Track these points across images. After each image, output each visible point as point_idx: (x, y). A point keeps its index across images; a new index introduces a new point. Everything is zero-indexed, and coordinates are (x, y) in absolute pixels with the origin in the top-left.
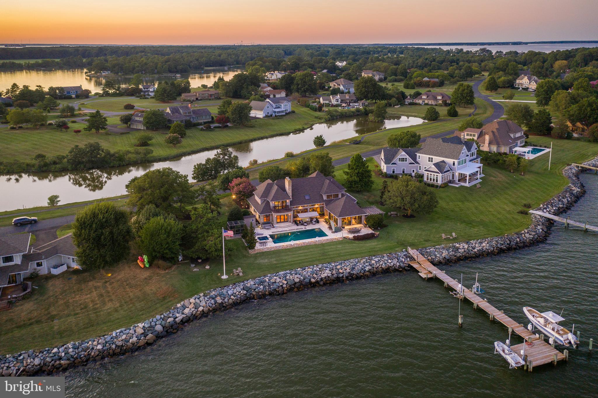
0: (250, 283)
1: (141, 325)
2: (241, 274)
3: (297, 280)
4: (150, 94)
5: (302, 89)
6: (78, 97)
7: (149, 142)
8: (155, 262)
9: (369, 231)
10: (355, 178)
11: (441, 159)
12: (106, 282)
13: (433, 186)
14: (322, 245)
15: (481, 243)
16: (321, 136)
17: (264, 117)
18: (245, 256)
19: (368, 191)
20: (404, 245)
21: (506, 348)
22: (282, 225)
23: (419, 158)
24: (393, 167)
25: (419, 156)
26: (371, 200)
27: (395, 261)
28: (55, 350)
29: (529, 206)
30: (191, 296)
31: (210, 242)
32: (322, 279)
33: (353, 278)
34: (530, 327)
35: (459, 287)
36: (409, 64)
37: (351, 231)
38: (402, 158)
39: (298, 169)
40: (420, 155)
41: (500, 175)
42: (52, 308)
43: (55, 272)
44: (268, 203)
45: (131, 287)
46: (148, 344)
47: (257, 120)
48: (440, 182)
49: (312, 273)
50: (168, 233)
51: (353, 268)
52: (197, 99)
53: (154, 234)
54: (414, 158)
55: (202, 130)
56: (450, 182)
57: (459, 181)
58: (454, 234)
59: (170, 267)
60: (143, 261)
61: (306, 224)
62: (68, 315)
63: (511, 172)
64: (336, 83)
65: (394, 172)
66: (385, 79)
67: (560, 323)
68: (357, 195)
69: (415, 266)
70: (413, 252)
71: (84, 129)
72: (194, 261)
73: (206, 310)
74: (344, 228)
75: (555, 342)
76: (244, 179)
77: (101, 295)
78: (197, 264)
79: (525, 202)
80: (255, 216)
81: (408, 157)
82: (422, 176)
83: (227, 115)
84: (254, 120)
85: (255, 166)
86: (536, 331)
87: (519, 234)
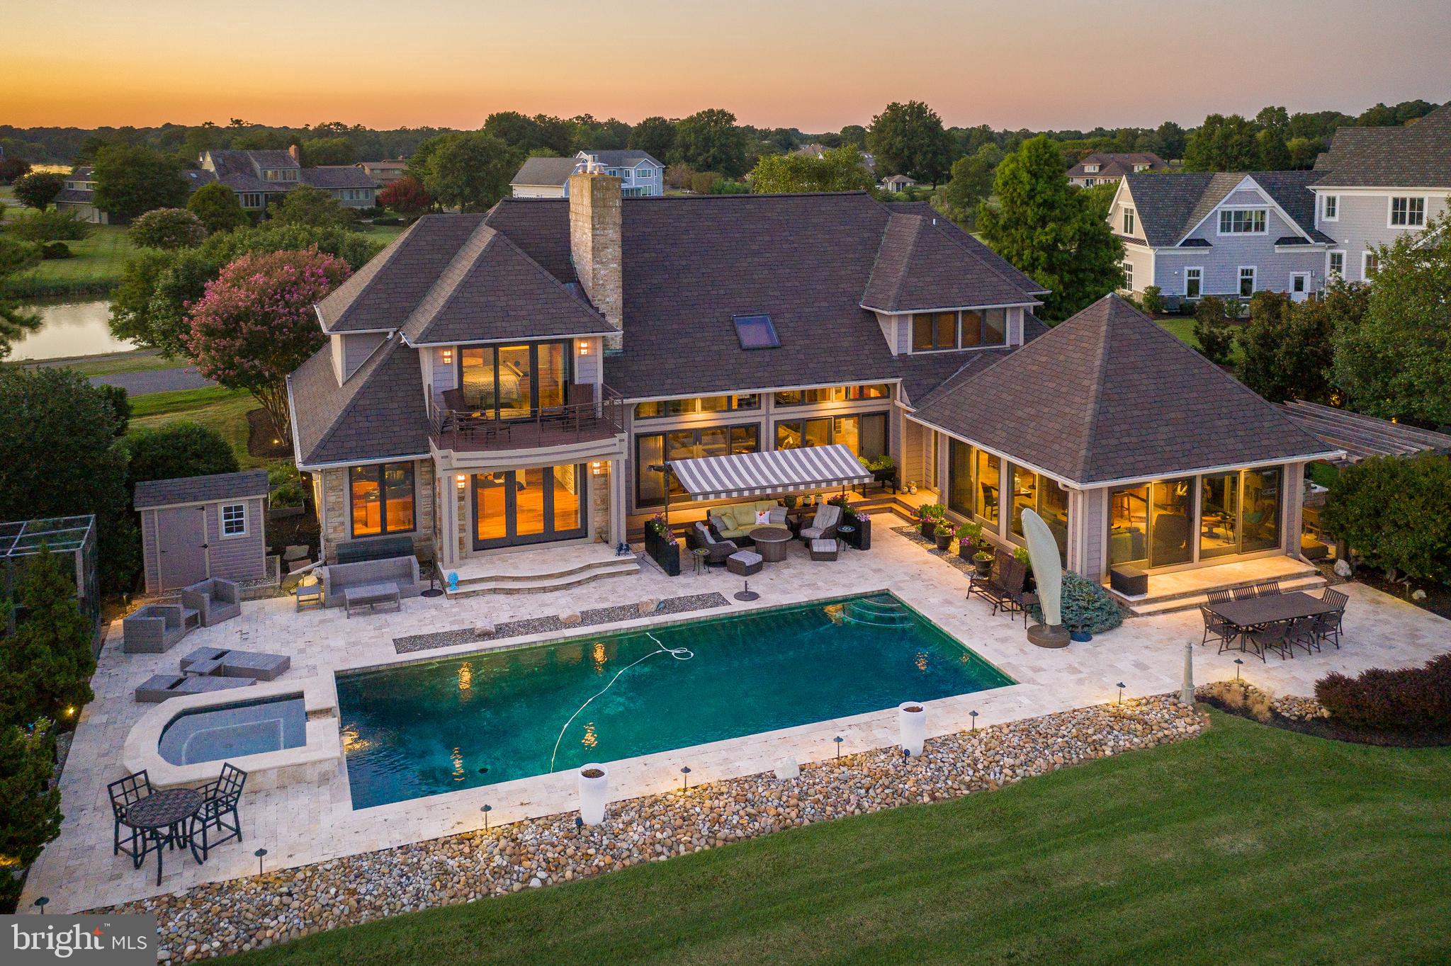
5: (701, 159)
22: (525, 563)
23: (1331, 212)
24: (1191, 260)
25: (1332, 201)
38: (1239, 215)
40: (1339, 193)
44: (402, 362)
61: (748, 557)
74: (1136, 585)
81: (1269, 203)
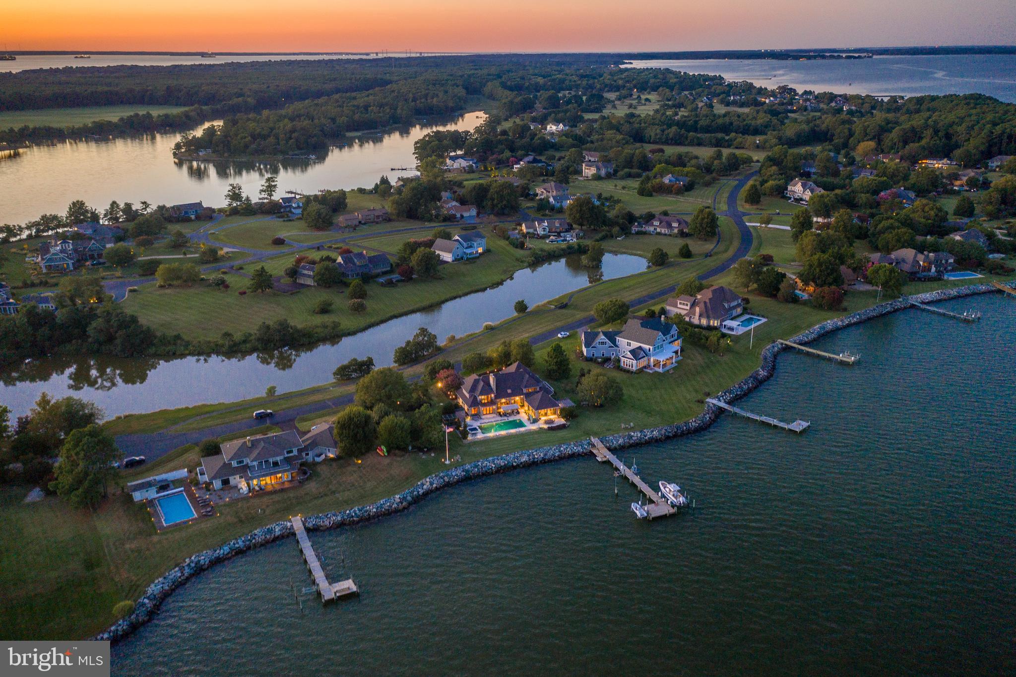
0: (468, 467)
1: (397, 496)
2: (460, 460)
3: (502, 464)
4: (293, 210)
6: (198, 218)
7: (330, 308)
8: (393, 451)
9: (562, 421)
10: (555, 367)
11: (639, 344)
12: (359, 467)
13: (628, 371)
14: (522, 434)
15: (653, 431)
16: (523, 301)
17: (453, 261)
18: (460, 445)
19: (567, 378)
20: (588, 434)
21: (638, 506)
22: (488, 417)
23: (618, 342)
24: (593, 351)
25: (619, 340)
26: (568, 388)
27: (580, 448)
28: (348, 512)
29: (708, 395)
30: (426, 477)
31: (434, 435)
32: (521, 463)
33: (545, 462)
34: (660, 493)
35: (622, 467)
36: (656, 134)
37: (547, 422)
38: (602, 342)
39: (500, 356)
40: (619, 338)
41: (699, 357)
42: (330, 487)
43: (318, 459)
44: (475, 398)
45: (380, 471)
46: (404, 508)
47: (445, 265)
48: (634, 369)
49: (514, 458)
50: (402, 428)
51: (545, 455)
52: (360, 222)
53: (391, 431)
54: (614, 342)
55: (382, 285)
56: (645, 367)
57: (654, 366)
58: (632, 424)
59: (403, 456)
60: (381, 450)
61: (508, 415)
62: (344, 491)
63: (711, 352)
64: (545, 189)
65: (593, 355)
66: (616, 172)
67: (679, 491)
68: (555, 383)
69: (595, 451)
70: (594, 440)
71: (248, 288)
72: (420, 450)
73: (438, 486)
74: (540, 419)
75: (671, 502)
76: (451, 372)
77: (361, 477)
78: (424, 452)
79: (707, 390)
80: (464, 409)
81: (607, 340)
82: (619, 361)
83: (411, 265)
84: (442, 266)
85: (453, 343)
86: (663, 496)
87: (686, 423)
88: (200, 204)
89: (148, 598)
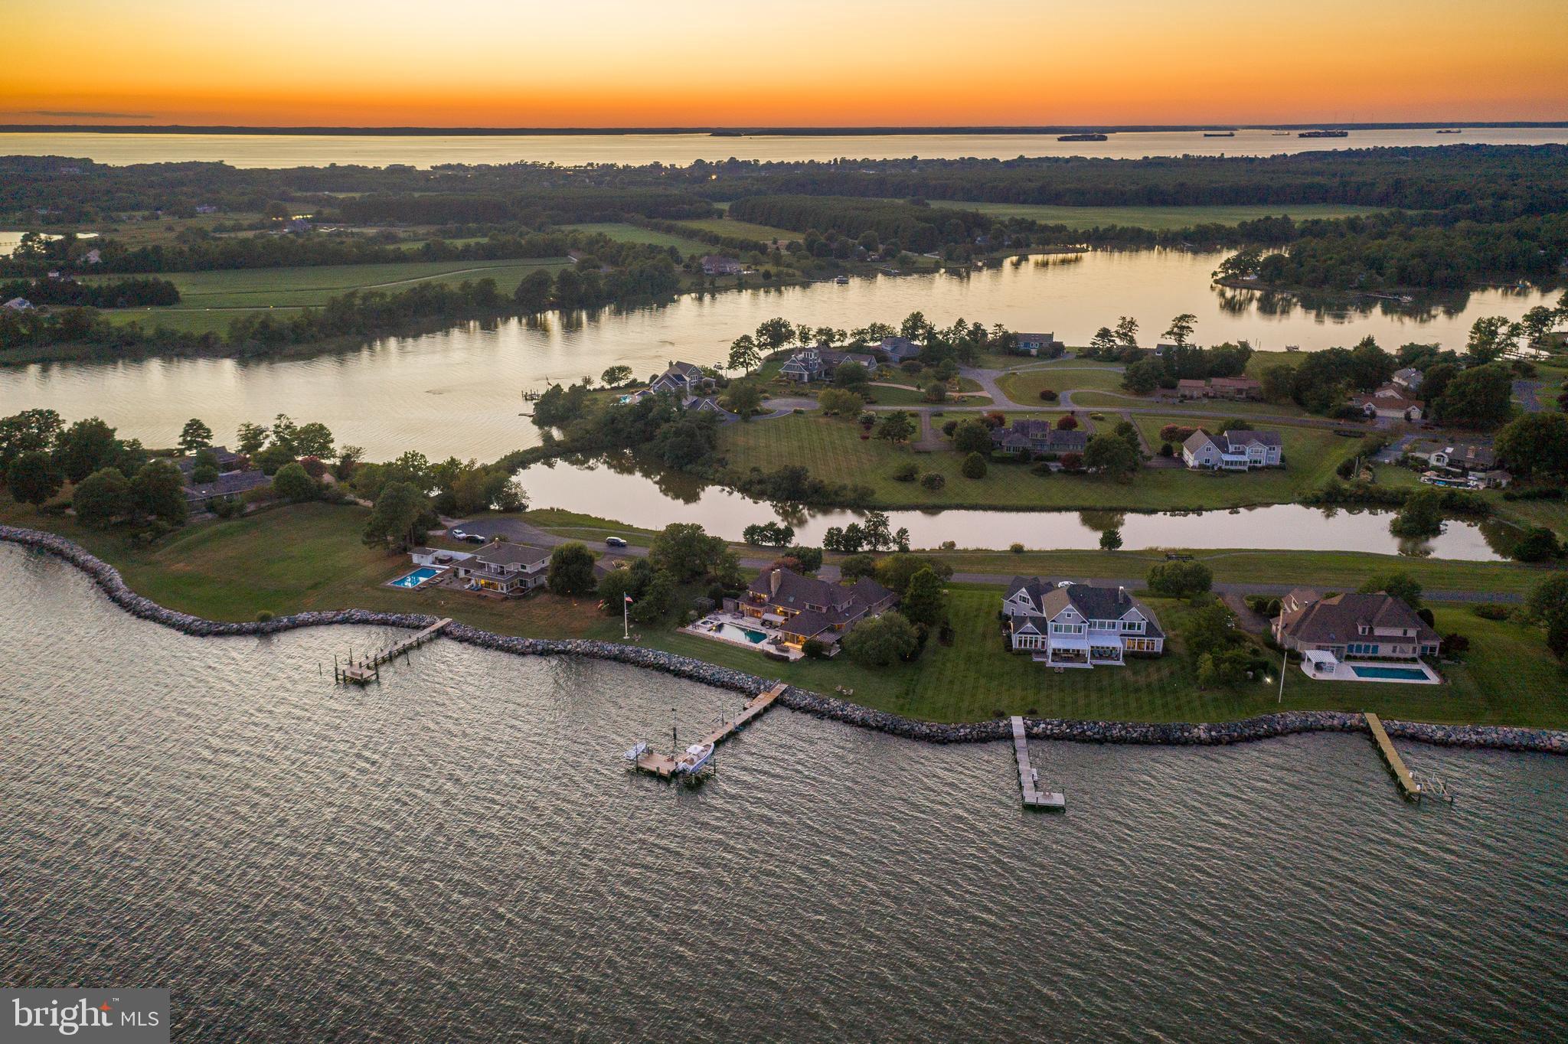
1: (531, 640)
2: (639, 640)
3: (661, 662)
6: (1037, 354)
9: (798, 655)
12: (565, 609)
17: (1194, 467)
18: (669, 630)
20: (790, 679)
24: (1012, 606)
28: (481, 632)
29: (1031, 713)
42: (517, 611)
45: (569, 617)
49: (680, 662)
51: (712, 674)
52: (1205, 394)
56: (1036, 651)
58: (851, 691)
61: (768, 627)
62: (517, 619)
65: (1013, 614)
69: (761, 696)
70: (781, 686)
71: (875, 434)
73: (581, 652)
77: (547, 615)
80: (738, 601)
81: (1029, 597)
88: (1051, 336)
89: (289, 619)
